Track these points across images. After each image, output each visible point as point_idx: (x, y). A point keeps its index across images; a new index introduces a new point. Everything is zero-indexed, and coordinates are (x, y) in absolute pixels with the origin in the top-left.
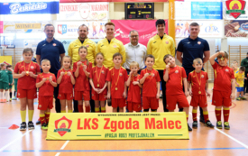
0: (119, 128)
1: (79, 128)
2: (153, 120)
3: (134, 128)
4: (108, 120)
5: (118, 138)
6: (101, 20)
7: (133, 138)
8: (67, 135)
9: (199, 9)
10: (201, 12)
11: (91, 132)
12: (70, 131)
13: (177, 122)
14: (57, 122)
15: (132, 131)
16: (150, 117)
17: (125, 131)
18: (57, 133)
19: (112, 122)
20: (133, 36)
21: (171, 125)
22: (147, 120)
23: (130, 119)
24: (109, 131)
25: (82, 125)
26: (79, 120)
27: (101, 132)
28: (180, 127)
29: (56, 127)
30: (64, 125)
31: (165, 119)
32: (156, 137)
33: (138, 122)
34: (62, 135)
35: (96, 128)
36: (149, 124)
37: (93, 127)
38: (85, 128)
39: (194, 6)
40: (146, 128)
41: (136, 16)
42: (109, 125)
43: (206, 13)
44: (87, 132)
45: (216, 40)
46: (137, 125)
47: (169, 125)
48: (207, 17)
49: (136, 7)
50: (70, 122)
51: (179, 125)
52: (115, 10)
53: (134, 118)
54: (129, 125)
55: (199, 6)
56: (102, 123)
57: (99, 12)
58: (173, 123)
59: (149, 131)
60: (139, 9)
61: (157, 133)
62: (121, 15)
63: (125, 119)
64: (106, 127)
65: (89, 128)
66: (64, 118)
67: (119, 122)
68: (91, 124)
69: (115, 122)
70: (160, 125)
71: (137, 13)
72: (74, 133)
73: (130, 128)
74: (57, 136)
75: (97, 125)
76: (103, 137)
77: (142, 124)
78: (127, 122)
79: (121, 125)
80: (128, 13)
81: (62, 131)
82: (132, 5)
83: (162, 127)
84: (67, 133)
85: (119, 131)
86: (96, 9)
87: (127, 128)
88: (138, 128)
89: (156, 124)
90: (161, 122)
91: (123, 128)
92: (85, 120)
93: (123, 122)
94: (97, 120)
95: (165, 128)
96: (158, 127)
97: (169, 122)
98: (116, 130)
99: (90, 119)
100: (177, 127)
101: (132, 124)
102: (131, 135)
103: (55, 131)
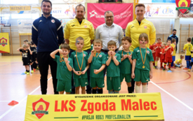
0: (96, 109)
1: (56, 110)
2: (129, 101)
3: (111, 110)
4: (85, 102)
5: (95, 120)
7: (110, 120)
11: (69, 114)
12: (47, 113)
13: (152, 103)
14: (34, 104)
15: (109, 113)
16: (126, 99)
17: (101, 112)
18: (35, 115)
19: (89, 104)
20: (108, 17)
22: (123, 101)
23: (107, 101)
24: (86, 113)
25: (59, 107)
26: (56, 102)
27: (78, 114)
28: (156, 108)
29: (34, 109)
30: (41, 107)
31: (141, 100)
32: (132, 118)
33: (114, 104)
34: (39, 118)
35: (74, 110)
36: (126, 105)
37: (70, 109)
38: (62, 110)
40: (123, 109)
42: (86, 107)
44: (64, 114)
46: (113, 107)
47: (145, 106)
50: (47, 104)
51: (154, 106)
53: (111, 100)
54: (105, 106)
56: (79, 105)
58: (148, 105)
59: (125, 113)
61: (133, 114)
63: (102, 100)
64: (83, 109)
65: (66, 110)
66: (41, 100)
67: (96, 104)
68: (68, 106)
69: (92, 104)
70: (137, 107)
72: (52, 115)
73: (107, 109)
75: (74, 107)
76: (80, 119)
77: (119, 106)
78: (104, 104)
79: (98, 107)
83: (138, 109)
84: (45, 115)
85: (96, 113)
87: (104, 110)
88: (114, 109)
89: (132, 106)
90: (137, 103)
91: (100, 109)
92: (63, 102)
93: (99, 104)
94: (74, 102)
95: (141, 109)
96: (134, 109)
97: (145, 103)
98: (92, 112)
99: (67, 101)
100: (152, 108)
101: (109, 106)
102: (107, 116)
103: (33, 113)
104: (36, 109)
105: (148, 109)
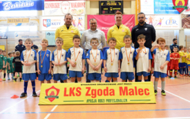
0: (99, 95)
1: (65, 95)
2: (126, 88)
3: (111, 95)
4: (89, 88)
5: (97, 103)
6: (79, 15)
7: (109, 103)
8: (56, 101)
9: (160, 6)
10: (162, 8)
11: (76, 98)
12: (58, 97)
13: (145, 90)
14: (47, 91)
15: (109, 97)
16: (123, 86)
17: (103, 97)
18: (47, 99)
19: (93, 90)
20: (92, 23)
21: (141, 92)
22: (121, 88)
23: (107, 88)
24: (90, 98)
25: (68, 93)
26: (65, 89)
27: (83, 98)
28: (149, 94)
29: (47, 95)
30: (53, 93)
31: (136, 88)
32: (129, 102)
33: (113, 90)
34: (51, 101)
35: (80, 95)
36: (123, 91)
37: (77, 94)
38: (70, 95)
39: (157, 3)
40: (121, 95)
41: (109, 12)
42: (90, 93)
43: (166, 9)
44: (72, 98)
45: (175, 31)
46: (113, 93)
47: (139, 92)
48: (167, 12)
49: (108, 4)
50: (58, 91)
51: (147, 92)
52: (91, 7)
53: (110, 87)
54: (106, 92)
55: (160, 3)
56: (84, 91)
57: (78, 9)
58: (142, 91)
59: (123, 97)
60: (111, 6)
61: (129, 98)
62: (96, 11)
63: (103, 88)
64: (87, 94)
65: (74, 95)
66: (53, 87)
67: (99, 90)
68: (75, 92)
69: (95, 90)
70: (132, 93)
71: (109, 9)
72: (61, 99)
73: (107, 95)
74: (47, 102)
75: (80, 93)
76: (85, 102)
77: (117, 92)
78: (105, 90)
79: (100, 92)
80: (101, 9)
81: (52, 98)
82: (105, 2)
83: (133, 94)
84: (56, 99)
85: (98, 97)
86: (75, 6)
87: (105, 95)
88: (114, 95)
89: (129, 92)
90: (133, 90)
91: (101, 95)
92: (71, 89)
93: (101, 90)
94: (80, 89)
95: (136, 94)
96: (130, 95)
97: (139, 90)
98: (95, 97)
99: (74, 88)
100: (146, 94)
101: (109, 92)
102: (107, 100)
103: (46, 98)
104: (49, 94)
105: (142, 94)
